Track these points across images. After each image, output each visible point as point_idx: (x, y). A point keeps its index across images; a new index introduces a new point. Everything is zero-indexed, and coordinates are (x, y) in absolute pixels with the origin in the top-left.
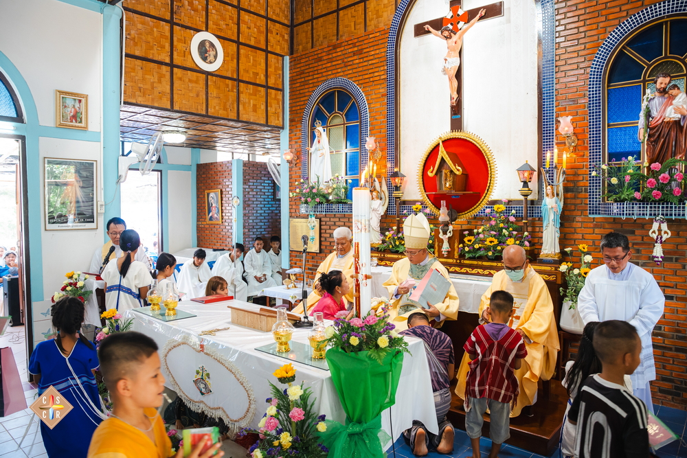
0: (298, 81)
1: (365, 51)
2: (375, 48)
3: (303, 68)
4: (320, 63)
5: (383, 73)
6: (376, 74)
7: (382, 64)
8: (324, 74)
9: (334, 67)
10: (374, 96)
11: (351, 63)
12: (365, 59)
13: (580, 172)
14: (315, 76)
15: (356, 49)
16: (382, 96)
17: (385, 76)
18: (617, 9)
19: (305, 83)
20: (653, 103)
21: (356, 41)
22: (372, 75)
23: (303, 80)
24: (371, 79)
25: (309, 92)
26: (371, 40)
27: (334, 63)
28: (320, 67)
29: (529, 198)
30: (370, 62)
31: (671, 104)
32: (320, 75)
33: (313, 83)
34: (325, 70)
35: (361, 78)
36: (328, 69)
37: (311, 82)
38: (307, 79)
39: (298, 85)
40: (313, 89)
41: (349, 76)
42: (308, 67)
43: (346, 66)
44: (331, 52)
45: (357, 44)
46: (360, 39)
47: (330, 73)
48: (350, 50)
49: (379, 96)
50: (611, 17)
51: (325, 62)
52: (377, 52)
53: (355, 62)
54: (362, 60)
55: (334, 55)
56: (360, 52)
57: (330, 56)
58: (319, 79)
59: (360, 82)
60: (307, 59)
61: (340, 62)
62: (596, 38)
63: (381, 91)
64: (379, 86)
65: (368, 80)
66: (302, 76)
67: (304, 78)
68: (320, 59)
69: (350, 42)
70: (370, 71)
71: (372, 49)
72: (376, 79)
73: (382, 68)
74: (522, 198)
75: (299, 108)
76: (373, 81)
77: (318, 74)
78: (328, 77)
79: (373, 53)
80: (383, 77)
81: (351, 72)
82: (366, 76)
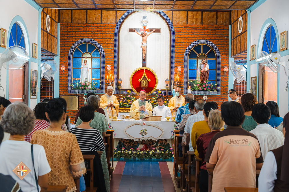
0: (66, 36)
1: (103, 31)
2: (109, 31)
3: (68, 31)
4: (79, 31)
5: (112, 41)
6: (109, 41)
7: (111, 38)
8: (82, 36)
9: (88, 34)
10: (107, 49)
11: (97, 34)
12: (103, 34)
13: (181, 82)
14: (76, 36)
15: (99, 29)
16: (111, 50)
17: (113, 43)
18: (191, 39)
19: (70, 37)
20: (202, 65)
21: (99, 26)
22: (107, 41)
23: (69, 36)
24: (106, 43)
25: (72, 41)
26: (107, 28)
27: (87, 32)
28: (80, 32)
29: (168, 89)
30: (106, 36)
31: (206, 67)
32: (80, 36)
33: (75, 38)
34: (82, 34)
35: (101, 41)
36: (84, 34)
37: (73, 37)
38: (71, 36)
39: (66, 37)
40: (75, 41)
41: (95, 39)
42: (72, 31)
43: (93, 35)
44: (86, 27)
45: (100, 27)
46: (101, 26)
47: (85, 36)
48: (96, 29)
49: (110, 49)
50: (190, 40)
51: (83, 31)
52: (110, 33)
53: (98, 34)
54: (102, 34)
55: (87, 29)
56: (101, 31)
57: (85, 29)
58: (79, 37)
59: (101, 43)
60: (72, 27)
61: (90, 32)
62: (186, 45)
63: (111, 48)
64: (110, 46)
65: (105, 43)
66: (68, 34)
67: (70, 35)
68: (79, 29)
69: (96, 26)
70: (106, 39)
71: (107, 31)
72: (108, 43)
73: (111, 39)
74: (166, 89)
75: (66, 47)
76: (107, 44)
77: (78, 35)
78: (84, 37)
79: (107, 33)
80: (112, 43)
81: (96, 38)
82: (104, 41)
